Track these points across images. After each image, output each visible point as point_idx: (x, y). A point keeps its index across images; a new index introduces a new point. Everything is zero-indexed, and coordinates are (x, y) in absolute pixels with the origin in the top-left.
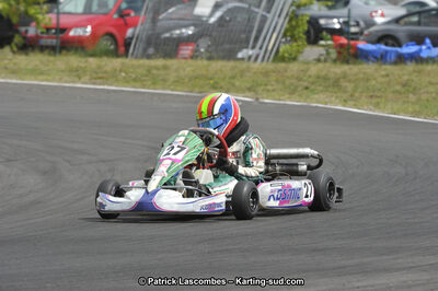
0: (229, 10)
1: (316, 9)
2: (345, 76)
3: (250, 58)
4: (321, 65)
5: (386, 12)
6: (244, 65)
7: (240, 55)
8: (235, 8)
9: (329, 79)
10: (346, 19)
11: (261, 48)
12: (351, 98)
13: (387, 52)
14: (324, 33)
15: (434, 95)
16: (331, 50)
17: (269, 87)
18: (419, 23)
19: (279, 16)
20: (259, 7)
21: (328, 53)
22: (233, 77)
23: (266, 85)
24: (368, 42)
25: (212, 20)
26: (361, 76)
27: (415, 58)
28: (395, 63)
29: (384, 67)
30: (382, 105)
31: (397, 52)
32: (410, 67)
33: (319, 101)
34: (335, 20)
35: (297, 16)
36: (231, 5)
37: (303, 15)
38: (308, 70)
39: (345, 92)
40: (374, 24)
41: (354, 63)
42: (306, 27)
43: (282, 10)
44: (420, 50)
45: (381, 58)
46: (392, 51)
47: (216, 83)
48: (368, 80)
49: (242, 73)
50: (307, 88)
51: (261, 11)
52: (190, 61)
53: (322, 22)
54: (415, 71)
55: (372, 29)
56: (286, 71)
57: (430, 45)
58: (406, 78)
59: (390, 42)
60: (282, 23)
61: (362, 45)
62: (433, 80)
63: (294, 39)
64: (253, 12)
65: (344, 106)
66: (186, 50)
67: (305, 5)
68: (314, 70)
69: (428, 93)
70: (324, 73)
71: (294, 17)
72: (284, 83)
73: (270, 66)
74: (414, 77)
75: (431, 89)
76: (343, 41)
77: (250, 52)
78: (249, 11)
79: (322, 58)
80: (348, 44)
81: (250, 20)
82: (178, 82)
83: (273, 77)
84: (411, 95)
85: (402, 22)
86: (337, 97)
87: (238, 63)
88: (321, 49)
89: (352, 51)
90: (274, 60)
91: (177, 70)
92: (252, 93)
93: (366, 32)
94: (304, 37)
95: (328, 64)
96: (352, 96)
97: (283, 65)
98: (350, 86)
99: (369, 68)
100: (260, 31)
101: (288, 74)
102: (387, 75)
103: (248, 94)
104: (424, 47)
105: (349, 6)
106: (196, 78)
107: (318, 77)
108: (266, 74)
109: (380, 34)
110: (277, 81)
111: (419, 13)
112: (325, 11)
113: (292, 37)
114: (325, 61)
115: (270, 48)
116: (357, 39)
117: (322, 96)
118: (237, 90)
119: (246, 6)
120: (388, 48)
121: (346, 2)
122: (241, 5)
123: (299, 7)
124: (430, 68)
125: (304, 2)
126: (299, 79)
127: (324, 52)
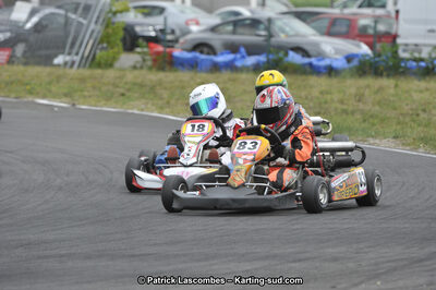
0: (47, 15)
1: (131, 17)
2: (160, 83)
3: (66, 63)
4: (136, 72)
5: (201, 21)
6: (60, 71)
7: (56, 61)
8: (53, 14)
9: (145, 86)
10: (162, 27)
11: (77, 54)
12: (167, 105)
13: (203, 60)
14: (140, 41)
15: (249, 103)
16: (148, 57)
17: (86, 93)
18: (234, 32)
19: (96, 22)
21: (144, 60)
22: (50, 83)
23: (82, 91)
24: (184, 50)
25: (29, 25)
26: (177, 84)
27: (230, 66)
28: (211, 71)
29: (199, 75)
31: (211, 60)
32: (226, 75)
34: (151, 28)
35: (112, 23)
36: (48, 10)
37: (118, 23)
38: (124, 76)
39: (161, 99)
40: (189, 32)
41: (170, 70)
42: (122, 34)
43: (98, 17)
44: (236, 59)
45: (193, 65)
46: (207, 60)
47: (33, 88)
48: (183, 88)
49: (59, 78)
50: (123, 95)
51: (77, 18)
52: (6, 66)
53: (138, 29)
54: (230, 80)
55: (189, 37)
56: (102, 77)
57: (244, 53)
58: (222, 86)
59: (206, 50)
61: (177, 53)
62: (247, 89)
63: (110, 45)
64: (70, 18)
65: (160, 113)
66: (2, 56)
67: (121, 12)
68: (130, 76)
69: (242, 101)
70: (139, 81)
71: (108, 24)
72: (100, 88)
73: (86, 72)
74: (229, 86)
77: (68, 58)
78: (66, 17)
79: (138, 65)
80: (164, 52)
81: (67, 21)
83: (89, 84)
85: (218, 30)
86: (153, 105)
87: (53, 69)
88: (137, 56)
89: (167, 59)
90: (90, 67)
92: (68, 99)
93: (181, 40)
94: (120, 44)
95: (144, 72)
97: (98, 72)
98: (165, 94)
99: (184, 75)
100: (75, 39)
101: (105, 81)
103: (64, 99)
104: (238, 56)
105: (166, 14)
106: (12, 83)
107: (135, 84)
108: (82, 80)
109: (196, 42)
110: (94, 88)
111: (235, 24)
112: (141, 19)
113: (109, 43)
114: (141, 68)
115: (86, 54)
116: (172, 47)
117: (138, 103)
118: (55, 96)
119: (62, 12)
120: (203, 57)
121: (162, 10)
122: (57, 11)
123: (115, 13)
124: (244, 76)
125: (119, 8)
126: (115, 86)
127: (140, 59)
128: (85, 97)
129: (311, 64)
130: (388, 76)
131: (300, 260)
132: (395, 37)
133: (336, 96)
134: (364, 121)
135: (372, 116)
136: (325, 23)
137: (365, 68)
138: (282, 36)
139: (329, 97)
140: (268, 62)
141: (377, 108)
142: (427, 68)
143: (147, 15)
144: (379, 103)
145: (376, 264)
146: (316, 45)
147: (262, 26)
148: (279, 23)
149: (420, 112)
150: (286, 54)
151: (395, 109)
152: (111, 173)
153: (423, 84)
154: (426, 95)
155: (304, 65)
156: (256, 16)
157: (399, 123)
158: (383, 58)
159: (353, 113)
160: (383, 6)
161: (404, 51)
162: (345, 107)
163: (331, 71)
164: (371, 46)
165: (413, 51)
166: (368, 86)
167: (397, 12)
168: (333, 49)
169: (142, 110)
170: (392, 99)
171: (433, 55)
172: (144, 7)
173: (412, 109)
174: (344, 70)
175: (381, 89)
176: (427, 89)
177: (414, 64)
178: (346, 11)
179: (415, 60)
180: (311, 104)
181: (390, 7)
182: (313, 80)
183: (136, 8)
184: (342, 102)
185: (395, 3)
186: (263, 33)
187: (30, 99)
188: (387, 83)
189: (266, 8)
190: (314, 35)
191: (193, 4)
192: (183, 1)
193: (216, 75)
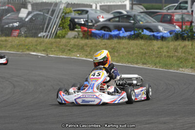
0: (35, 15)
1: (73, 15)
2: (86, 45)
3: (44, 36)
4: (75, 40)
5: (104, 16)
6: (42, 39)
7: (39, 35)
8: (37, 14)
9: (79, 46)
10: (87, 19)
11: (49, 32)
12: (89, 55)
13: (105, 34)
14: (77, 25)
15: (126, 53)
17: (53, 50)
18: (119, 21)
19: (57, 18)
20: (48, 13)
21: (79, 34)
22: (36, 45)
23: (51, 48)
24: (96, 29)
25: (27, 20)
26: (93, 45)
27: (117, 37)
28: (109, 39)
29: (103, 41)
31: (109, 34)
32: (115, 40)
34: (82, 20)
35: (65, 18)
36: (35, 13)
37: (67, 17)
38: (70, 42)
39: (86, 52)
40: (99, 21)
41: (90, 39)
42: (69, 23)
43: (58, 15)
44: (120, 33)
45: (102, 37)
46: (107, 34)
47: (29, 48)
48: (96, 46)
49: (41, 43)
50: (69, 50)
51: (49, 16)
52: (17, 38)
53: (76, 20)
54: (117, 43)
55: (99, 24)
56: (60, 42)
57: (124, 31)
58: (114, 45)
59: (106, 29)
60: (58, 21)
61: (94, 31)
62: (125, 47)
63: (63, 28)
64: (45, 16)
65: (86, 58)
66: (16, 33)
67: (68, 13)
68: (73, 42)
69: (123, 52)
70: (77, 43)
71: (63, 18)
72: (59, 47)
73: (53, 40)
74: (117, 45)
75: (124, 50)
76: (86, 29)
77: (44, 34)
78: (43, 15)
79: (76, 37)
80: (88, 30)
81: (44, 19)
82: (12, 47)
83: (54, 45)
84: (116, 53)
85: (111, 20)
86: (83, 54)
87: (39, 39)
88: (75, 32)
89: (89, 34)
90: (55, 38)
91: (11, 42)
92: (45, 52)
93: (96, 25)
94: (68, 27)
95: (78, 39)
96: (89, 53)
97: (59, 39)
98: (89, 49)
99: (97, 41)
100: (48, 25)
101: (61, 43)
102: (105, 44)
103: (43, 52)
104: (121, 32)
105: (88, 13)
106: (20, 45)
107: (75, 45)
108: (51, 44)
109: (102, 26)
110: (56, 47)
111: (119, 17)
112: (77, 16)
113: (63, 27)
114: (78, 38)
115: (53, 32)
116: (92, 28)
117: (76, 54)
118: (38, 51)
119: (42, 13)
120: (105, 32)
121: (87, 12)
122: (40, 13)
123: (66, 14)
124: (124, 41)
125: (68, 11)
126: (66, 46)
127: (77, 34)
128: (52, 51)
129: (154, 35)
130: (188, 40)
131: (149, 124)
132: (191, 22)
133: (165, 50)
134: (178, 60)
135: (181, 58)
136: (160, 16)
137: (179, 37)
138: (141, 23)
139: (162, 50)
140: (134, 34)
141: (183, 55)
143: (79, 14)
144: (184, 52)
146: (156, 27)
147: (132, 18)
148: (139, 18)
150: (143, 31)
151: (191, 55)
152: (64, 85)
155: (150, 35)
156: (129, 14)
157: (193, 61)
158: (186, 32)
159: (173, 57)
160: (186, 9)
162: (169, 54)
163: (163, 38)
164: (181, 27)
166: (179, 45)
167: (192, 11)
168: (163, 29)
169: (78, 57)
170: (190, 50)
172: (79, 10)
174: (169, 37)
175: (185, 46)
178: (169, 11)
180: (154, 53)
181: (189, 10)
182: (155, 42)
183: (74, 11)
184: (167, 52)
185: (191, 8)
186: (132, 22)
187: (28, 52)
188: (187, 43)
189: (133, 10)
190: (155, 22)
191: (100, 9)
192: (96, 8)
193: (111, 40)
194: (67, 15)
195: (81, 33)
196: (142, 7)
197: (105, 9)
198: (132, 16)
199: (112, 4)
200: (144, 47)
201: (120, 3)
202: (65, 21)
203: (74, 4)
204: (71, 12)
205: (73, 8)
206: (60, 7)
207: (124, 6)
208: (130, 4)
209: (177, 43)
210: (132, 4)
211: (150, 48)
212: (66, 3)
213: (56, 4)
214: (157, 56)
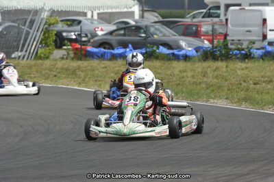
0: (6, 27)
1: (60, 27)
2: (79, 68)
3: (19, 57)
4: (64, 61)
5: (104, 28)
6: (16, 62)
7: (13, 56)
8: (9, 26)
9: (69, 70)
10: (79, 33)
11: (26, 51)
12: (83, 82)
13: (105, 53)
14: (66, 41)
16: (70, 52)
17: (33, 76)
18: (124, 35)
19: (37, 31)
20: (24, 25)
21: (68, 54)
23: (30, 74)
24: (93, 47)
26: (89, 68)
27: (123, 56)
28: (110, 60)
29: (103, 62)
30: (103, 86)
31: (111, 53)
32: (120, 62)
33: (64, 84)
34: (73, 34)
35: (49, 31)
36: (7, 24)
37: (52, 31)
38: (56, 64)
39: (79, 78)
40: (97, 35)
41: (85, 60)
42: (54, 38)
43: (39, 28)
44: (126, 51)
45: (102, 57)
48: (93, 70)
50: (55, 76)
51: (26, 28)
53: (64, 34)
54: (122, 65)
55: (96, 39)
56: (42, 65)
57: (132, 48)
58: (118, 68)
59: (107, 46)
60: (39, 35)
61: (89, 49)
63: (47, 45)
64: (21, 28)
65: (79, 86)
67: (53, 24)
68: (60, 64)
70: (66, 66)
71: (46, 32)
72: (41, 72)
73: (33, 62)
76: (78, 46)
77: (20, 54)
78: (18, 27)
79: (65, 57)
80: (81, 48)
81: (19, 33)
83: (34, 69)
85: (114, 34)
86: (74, 82)
87: (12, 61)
88: (64, 51)
89: (83, 52)
90: (34, 59)
93: (92, 41)
94: (53, 44)
95: (68, 61)
96: (84, 80)
97: (40, 61)
98: (82, 74)
99: (94, 63)
100: (25, 40)
101: (44, 67)
102: (106, 67)
104: (128, 50)
105: (81, 25)
107: (63, 69)
108: (30, 67)
109: (101, 42)
110: (37, 71)
111: (124, 29)
112: (66, 28)
113: (46, 44)
114: (67, 58)
115: (32, 51)
116: (87, 45)
117: (65, 81)
119: (16, 25)
120: (106, 51)
121: (80, 22)
122: (13, 24)
123: (49, 25)
125: (53, 22)
126: (51, 70)
127: (66, 53)
129: (173, 54)
130: (222, 60)
132: (226, 35)
133: (190, 74)
134: (207, 88)
135: (212, 85)
136: (182, 27)
137: (208, 55)
138: (155, 36)
139: (185, 74)
140: (146, 53)
141: (215, 80)
142: (246, 54)
143: (69, 26)
144: (216, 77)
145: (216, 178)
146: (177, 42)
147: (142, 31)
148: (152, 30)
149: (242, 82)
150: (158, 48)
151: (226, 80)
153: (244, 65)
154: (246, 72)
155: (169, 54)
156: (139, 24)
157: (228, 90)
158: (219, 48)
159: (200, 83)
160: (218, 16)
161: (231, 44)
162: (195, 80)
163: (186, 58)
164: (211, 42)
165: (238, 44)
166: (210, 67)
167: (227, 20)
168: (186, 45)
169: (68, 85)
170: (224, 74)
171: (250, 47)
172: (68, 20)
173: (237, 81)
174: (194, 57)
175: (217, 69)
176: (246, 68)
177: (238, 52)
178: (195, 20)
179: (238, 49)
180: (174, 79)
181: (223, 17)
182: (175, 64)
183: (62, 21)
184: (193, 77)
185: (225, 15)
186: (143, 35)
188: (220, 64)
189: (145, 19)
190: (175, 35)
191: (98, 18)
192: (92, 16)
193: (114, 62)
194: (51, 28)
195: (71, 52)
196: (156, 14)
197: (105, 18)
198: (144, 27)
199: (114, 10)
200: (160, 71)
201: (125, 10)
202: (49, 35)
203: (62, 11)
204: (57, 23)
205: (60, 17)
206: (42, 16)
207: (131, 14)
208: (139, 10)
209: (206, 64)
210: (143, 11)
211: (169, 72)
212: (50, 10)
213: (36, 12)
214: (178, 82)
